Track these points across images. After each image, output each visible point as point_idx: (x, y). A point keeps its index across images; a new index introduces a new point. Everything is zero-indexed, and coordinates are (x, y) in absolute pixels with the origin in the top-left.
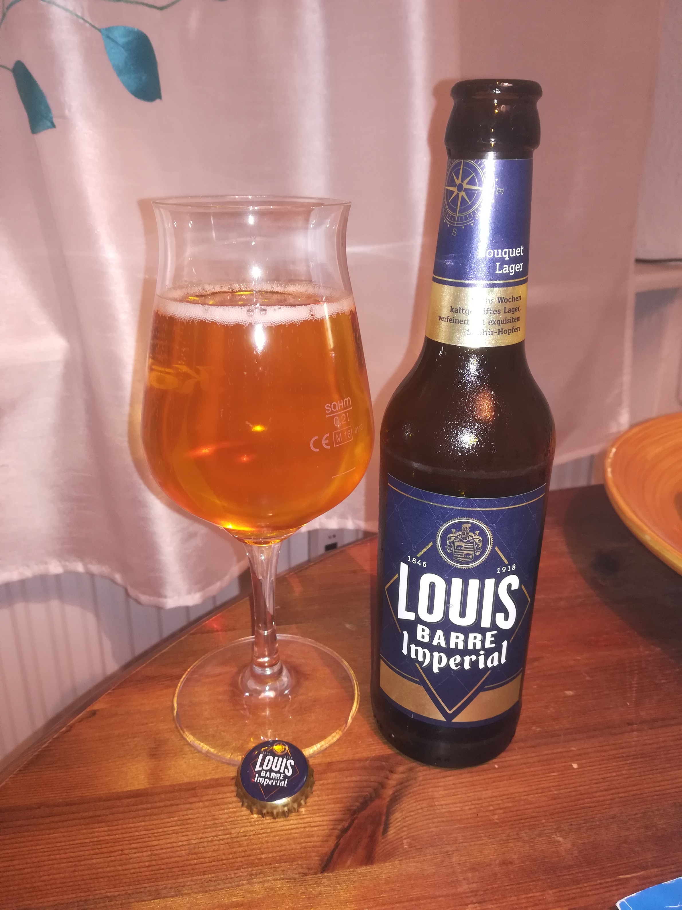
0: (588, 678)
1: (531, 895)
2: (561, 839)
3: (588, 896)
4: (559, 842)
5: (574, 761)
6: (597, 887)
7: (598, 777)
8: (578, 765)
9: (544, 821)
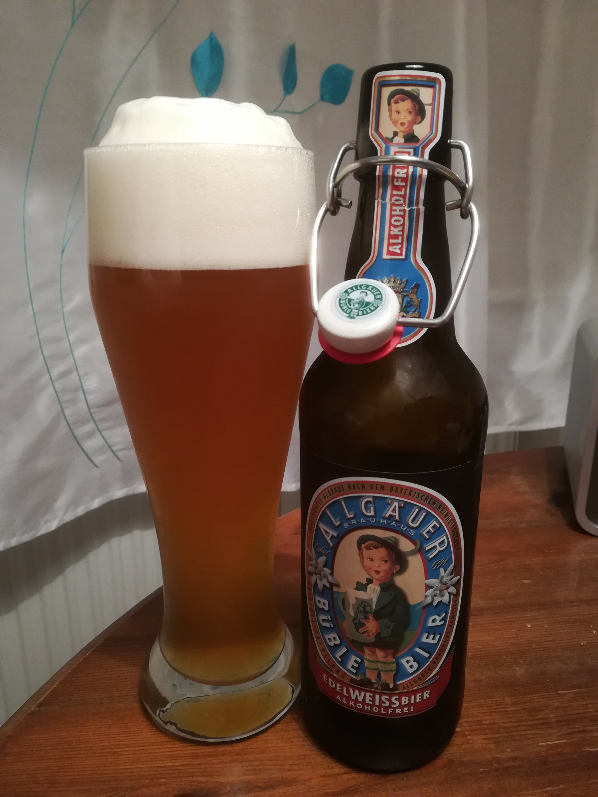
0: (541, 573)
1: (495, 699)
2: (517, 668)
3: (536, 702)
4: (516, 670)
5: (528, 623)
6: (543, 697)
7: (545, 633)
8: (531, 625)
9: (505, 658)
